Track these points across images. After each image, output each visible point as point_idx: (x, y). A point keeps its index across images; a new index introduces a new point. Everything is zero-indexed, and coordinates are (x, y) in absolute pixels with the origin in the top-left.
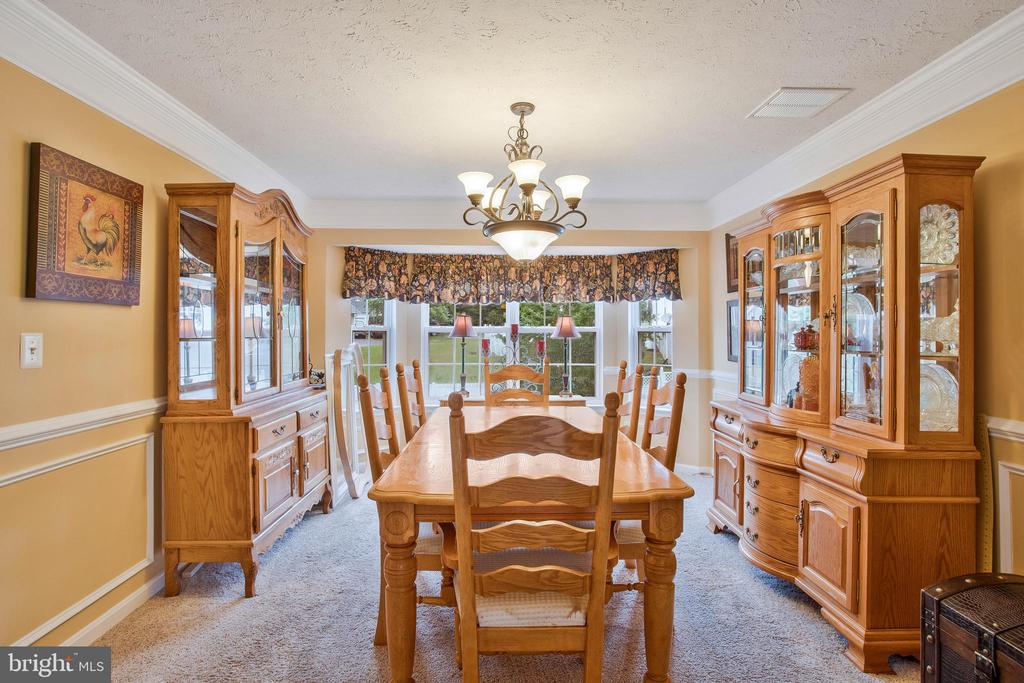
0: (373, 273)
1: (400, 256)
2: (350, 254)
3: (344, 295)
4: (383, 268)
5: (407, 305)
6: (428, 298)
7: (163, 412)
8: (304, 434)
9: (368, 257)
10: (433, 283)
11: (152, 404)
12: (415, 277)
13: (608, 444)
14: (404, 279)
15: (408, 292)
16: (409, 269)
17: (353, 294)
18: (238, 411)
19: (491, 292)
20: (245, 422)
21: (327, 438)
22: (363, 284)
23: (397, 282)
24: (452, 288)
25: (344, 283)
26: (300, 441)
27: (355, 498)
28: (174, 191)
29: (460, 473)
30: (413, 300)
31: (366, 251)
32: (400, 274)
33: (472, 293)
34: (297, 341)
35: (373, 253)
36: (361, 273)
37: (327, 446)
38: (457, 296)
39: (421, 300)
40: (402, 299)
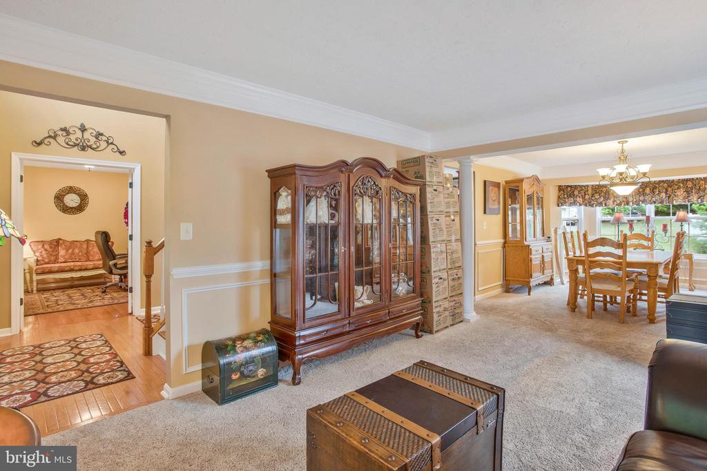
0: (572, 195)
1: (585, 186)
2: (560, 188)
3: (558, 206)
4: (576, 193)
5: (589, 208)
6: (600, 204)
7: (505, 243)
8: (544, 255)
9: (569, 189)
10: (602, 198)
11: (503, 241)
12: (593, 195)
13: (624, 245)
14: (587, 197)
15: (589, 202)
16: (590, 192)
17: (562, 205)
18: (526, 243)
19: (635, 200)
20: (529, 246)
21: (552, 259)
22: (567, 200)
23: (583, 198)
24: (612, 199)
25: (558, 200)
26: (543, 256)
27: (563, 284)
28: (507, 182)
29: (586, 251)
30: (592, 206)
31: (568, 186)
32: (585, 194)
33: (623, 201)
34: (541, 224)
35: (571, 187)
36: (566, 196)
37: (552, 261)
38: (615, 203)
39: (596, 206)
40: (586, 205)
